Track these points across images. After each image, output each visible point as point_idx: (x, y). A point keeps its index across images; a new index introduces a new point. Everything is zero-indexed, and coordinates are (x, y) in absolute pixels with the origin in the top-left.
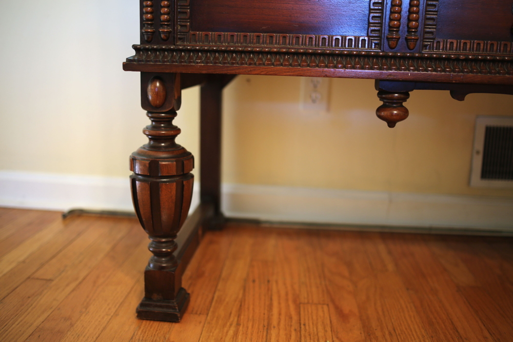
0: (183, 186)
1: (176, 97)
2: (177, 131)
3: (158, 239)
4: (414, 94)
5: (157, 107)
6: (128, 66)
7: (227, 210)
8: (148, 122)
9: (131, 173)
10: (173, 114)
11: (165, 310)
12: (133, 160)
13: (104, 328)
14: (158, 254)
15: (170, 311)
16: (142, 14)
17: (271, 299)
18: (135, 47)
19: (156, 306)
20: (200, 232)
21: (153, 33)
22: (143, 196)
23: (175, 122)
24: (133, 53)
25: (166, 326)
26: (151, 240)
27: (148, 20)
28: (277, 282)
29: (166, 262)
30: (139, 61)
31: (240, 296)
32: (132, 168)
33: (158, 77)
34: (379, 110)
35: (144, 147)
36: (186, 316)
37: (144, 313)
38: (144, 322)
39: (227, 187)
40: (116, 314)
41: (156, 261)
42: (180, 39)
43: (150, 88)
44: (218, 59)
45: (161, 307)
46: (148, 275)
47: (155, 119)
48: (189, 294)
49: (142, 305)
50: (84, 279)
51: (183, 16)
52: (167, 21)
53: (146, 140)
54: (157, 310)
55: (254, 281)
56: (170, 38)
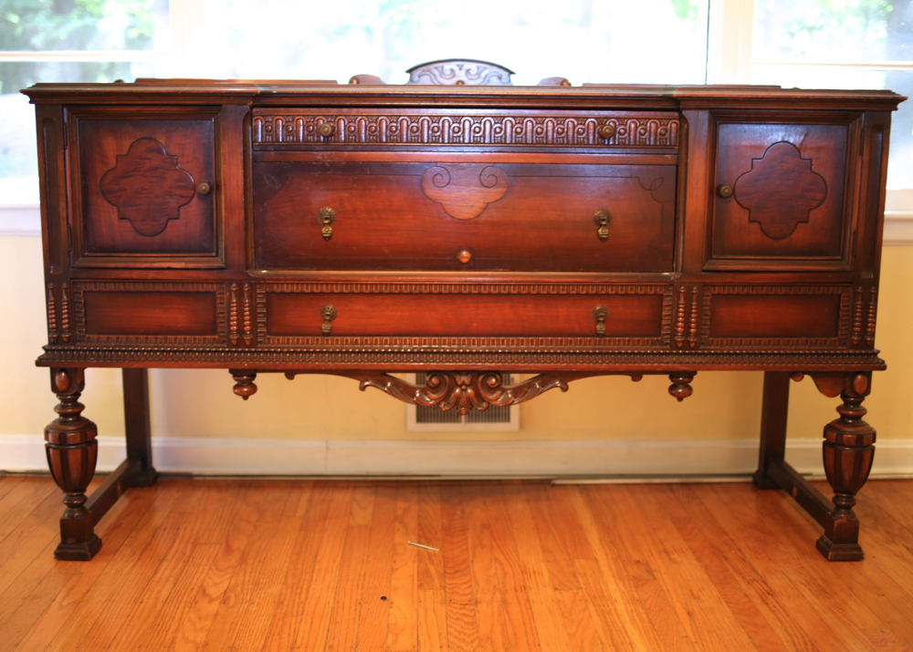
0: (87, 451)
1: (79, 382)
2: (82, 407)
3: (70, 494)
4: (259, 375)
5: (63, 392)
6: (40, 363)
7: (159, 465)
8: (58, 402)
9: (46, 442)
10: (79, 395)
11: (78, 551)
12: (47, 433)
13: (28, 567)
14: (71, 505)
15: (82, 551)
16: (49, 323)
17: (174, 542)
18: (44, 348)
19: (70, 548)
20: (119, 488)
21: (57, 337)
22: (56, 460)
23: (80, 400)
24: (43, 352)
25: (78, 563)
26: (64, 495)
27: (53, 328)
28: (185, 529)
29: (77, 512)
30: (47, 359)
31: (148, 540)
32: (47, 438)
33: (63, 370)
34: (235, 387)
35: (55, 422)
36: (96, 556)
37: (61, 555)
38: (61, 562)
39: (157, 441)
40: (38, 557)
41: (70, 512)
42: (79, 341)
43: (57, 378)
44: (107, 356)
45: (74, 548)
46: (63, 523)
47: (64, 401)
48: (101, 540)
49: (59, 548)
50: (10, 534)
51: (79, 324)
52: (68, 328)
53: (57, 416)
54: (71, 551)
55: (165, 529)
56: (71, 340)
